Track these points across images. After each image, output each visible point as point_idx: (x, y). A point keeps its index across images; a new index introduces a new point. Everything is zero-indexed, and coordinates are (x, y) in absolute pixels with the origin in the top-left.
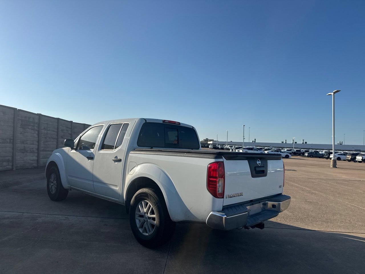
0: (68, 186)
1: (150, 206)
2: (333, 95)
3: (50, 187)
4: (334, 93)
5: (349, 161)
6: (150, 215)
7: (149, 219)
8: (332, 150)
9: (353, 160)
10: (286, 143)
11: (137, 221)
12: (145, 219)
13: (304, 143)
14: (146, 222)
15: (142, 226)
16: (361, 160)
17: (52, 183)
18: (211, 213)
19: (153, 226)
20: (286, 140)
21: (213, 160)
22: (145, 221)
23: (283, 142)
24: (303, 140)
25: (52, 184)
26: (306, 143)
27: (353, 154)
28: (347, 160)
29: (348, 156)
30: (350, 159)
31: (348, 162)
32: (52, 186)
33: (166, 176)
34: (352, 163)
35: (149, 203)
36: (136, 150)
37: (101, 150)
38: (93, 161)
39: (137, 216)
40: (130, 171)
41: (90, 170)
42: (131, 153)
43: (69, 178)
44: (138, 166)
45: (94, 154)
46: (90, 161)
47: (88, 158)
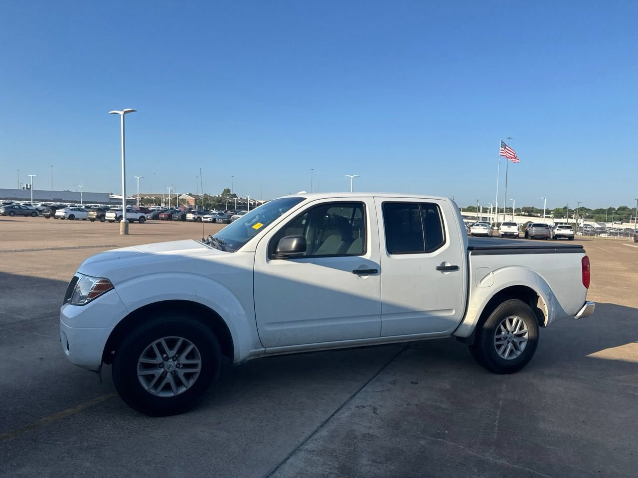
1: (517, 321)
2: (122, 116)
4: (125, 112)
5: (93, 220)
6: (520, 331)
9: (101, 218)
14: (510, 343)
16: (114, 219)
18: (586, 305)
27: (99, 210)
28: (89, 218)
29: (91, 213)
30: (94, 217)
31: (90, 221)
34: (98, 223)
37: (391, 254)
38: (378, 277)
39: (495, 341)
40: (480, 282)
41: (374, 295)
42: (472, 255)
43: (269, 329)
44: (495, 273)
45: (379, 263)
46: (367, 279)
47: (360, 272)
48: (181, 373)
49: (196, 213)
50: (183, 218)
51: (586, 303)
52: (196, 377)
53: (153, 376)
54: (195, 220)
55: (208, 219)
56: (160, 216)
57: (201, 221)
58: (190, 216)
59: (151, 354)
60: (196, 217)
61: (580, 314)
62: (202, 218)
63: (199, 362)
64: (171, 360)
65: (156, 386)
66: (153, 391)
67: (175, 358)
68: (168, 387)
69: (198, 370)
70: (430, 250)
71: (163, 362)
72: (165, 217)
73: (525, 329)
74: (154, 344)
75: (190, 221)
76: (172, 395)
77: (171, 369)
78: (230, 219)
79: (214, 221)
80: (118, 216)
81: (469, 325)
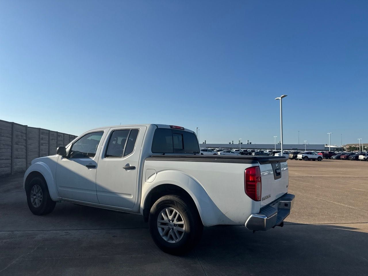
0: (58, 197)
1: (176, 213)
2: (281, 100)
3: (32, 200)
4: (282, 98)
5: (291, 159)
6: (177, 222)
7: (175, 226)
8: (281, 150)
9: (295, 158)
10: (233, 144)
11: (160, 230)
12: (171, 227)
13: (249, 144)
14: (171, 229)
15: (166, 234)
16: (301, 158)
17: (35, 195)
18: (251, 216)
19: (180, 233)
20: (233, 141)
21: (249, 165)
22: (169, 229)
23: (230, 143)
24: (248, 141)
25: (35, 197)
26: (250, 143)
27: (294, 153)
28: (289, 158)
29: (290, 155)
30: (292, 157)
31: (290, 160)
32: (36, 198)
33: (194, 182)
34: (294, 161)
35: (175, 210)
36: (153, 157)
37: (105, 158)
38: (96, 169)
39: (159, 224)
40: (148, 179)
42: (146, 160)
43: (60, 189)
44: (158, 173)
46: (91, 170)
47: (89, 166)
50: (357, 159)
54: (365, 160)
56: (341, 157)
58: (361, 157)
60: (366, 158)
72: (345, 157)
75: (362, 160)
80: (304, 157)
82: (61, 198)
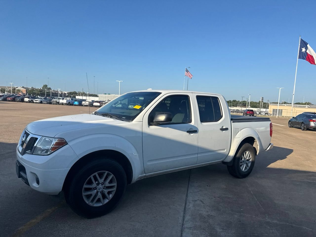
1: (248, 153)
37: (202, 122)
40: (236, 135)
41: (195, 143)
42: (233, 122)
43: (149, 163)
44: (241, 131)
45: (197, 127)
46: (193, 135)
47: (190, 132)
48: (106, 191)
49: (30, 98)
50: (22, 101)
51: (270, 144)
52: (114, 193)
53: (91, 195)
54: (29, 102)
55: (38, 101)
56: (8, 99)
57: (33, 102)
59: (90, 182)
60: (30, 100)
61: (268, 149)
62: (34, 101)
63: (115, 184)
64: (101, 185)
65: (92, 201)
66: (91, 204)
67: (103, 184)
68: (99, 201)
69: (115, 189)
70: (217, 120)
71: (96, 186)
72: (11, 100)
73: (251, 157)
74: (92, 176)
75: (27, 102)
76: (101, 204)
77: (101, 190)
78: (51, 102)
79: (41, 102)
81: (231, 156)
82: (145, 175)
